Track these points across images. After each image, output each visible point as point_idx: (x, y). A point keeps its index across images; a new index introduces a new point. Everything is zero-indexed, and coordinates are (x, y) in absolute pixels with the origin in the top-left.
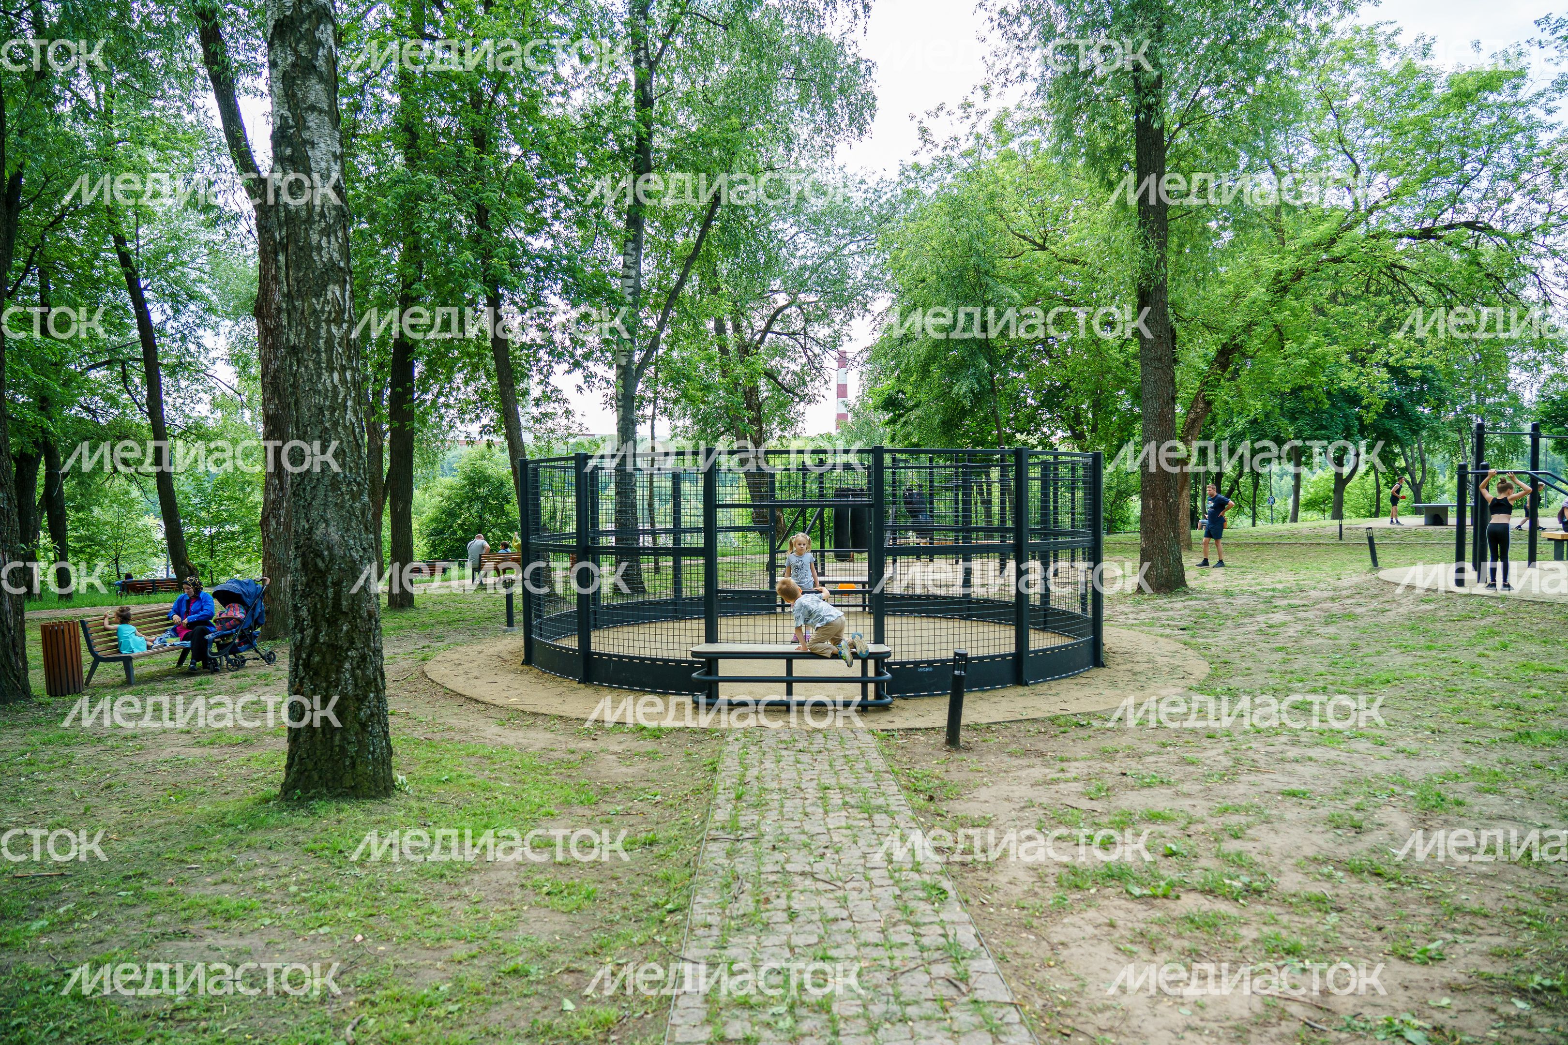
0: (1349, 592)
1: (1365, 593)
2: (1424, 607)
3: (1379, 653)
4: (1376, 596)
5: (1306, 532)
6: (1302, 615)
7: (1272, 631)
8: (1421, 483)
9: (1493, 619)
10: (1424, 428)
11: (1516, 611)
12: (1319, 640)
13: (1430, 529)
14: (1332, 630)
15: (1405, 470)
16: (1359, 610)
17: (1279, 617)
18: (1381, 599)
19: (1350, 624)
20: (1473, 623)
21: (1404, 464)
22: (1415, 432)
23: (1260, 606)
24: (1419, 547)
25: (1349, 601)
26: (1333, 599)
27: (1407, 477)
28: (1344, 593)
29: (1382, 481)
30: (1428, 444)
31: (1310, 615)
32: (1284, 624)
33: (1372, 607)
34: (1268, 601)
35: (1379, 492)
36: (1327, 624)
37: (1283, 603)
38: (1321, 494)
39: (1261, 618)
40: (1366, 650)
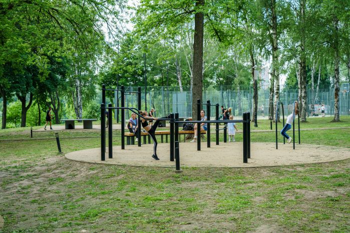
0: (55, 166)
1: (63, 167)
2: (92, 172)
3: (83, 199)
4: (67, 168)
5: (14, 134)
6: (36, 180)
7: (25, 191)
8: (58, 109)
9: (122, 176)
10: (59, 84)
11: (130, 171)
12: (51, 194)
13: (68, 131)
14: (54, 187)
15: (50, 103)
16: (63, 176)
17: (25, 183)
18: (72, 169)
19: (61, 183)
20: (115, 178)
21: (51, 101)
22: (56, 86)
23: (14, 177)
24: (67, 140)
25: (57, 171)
26: (48, 171)
27: (52, 106)
28: (52, 167)
29: (41, 108)
30: (60, 91)
31: (40, 180)
32: (29, 187)
33: (68, 174)
34: (16, 174)
35: (40, 113)
36: (50, 184)
37: (25, 174)
38: (14, 114)
39: (16, 184)
40: (75, 198)
